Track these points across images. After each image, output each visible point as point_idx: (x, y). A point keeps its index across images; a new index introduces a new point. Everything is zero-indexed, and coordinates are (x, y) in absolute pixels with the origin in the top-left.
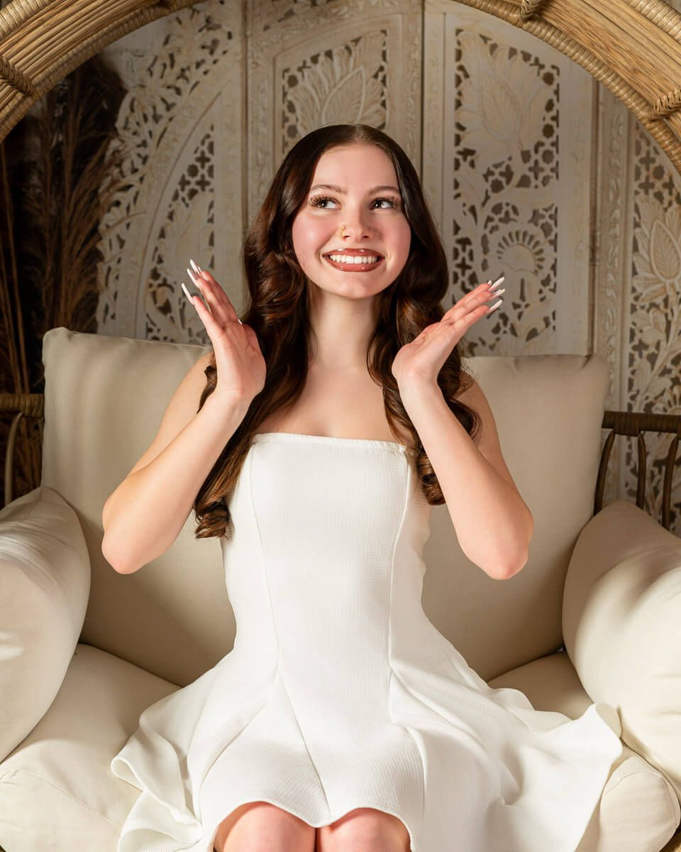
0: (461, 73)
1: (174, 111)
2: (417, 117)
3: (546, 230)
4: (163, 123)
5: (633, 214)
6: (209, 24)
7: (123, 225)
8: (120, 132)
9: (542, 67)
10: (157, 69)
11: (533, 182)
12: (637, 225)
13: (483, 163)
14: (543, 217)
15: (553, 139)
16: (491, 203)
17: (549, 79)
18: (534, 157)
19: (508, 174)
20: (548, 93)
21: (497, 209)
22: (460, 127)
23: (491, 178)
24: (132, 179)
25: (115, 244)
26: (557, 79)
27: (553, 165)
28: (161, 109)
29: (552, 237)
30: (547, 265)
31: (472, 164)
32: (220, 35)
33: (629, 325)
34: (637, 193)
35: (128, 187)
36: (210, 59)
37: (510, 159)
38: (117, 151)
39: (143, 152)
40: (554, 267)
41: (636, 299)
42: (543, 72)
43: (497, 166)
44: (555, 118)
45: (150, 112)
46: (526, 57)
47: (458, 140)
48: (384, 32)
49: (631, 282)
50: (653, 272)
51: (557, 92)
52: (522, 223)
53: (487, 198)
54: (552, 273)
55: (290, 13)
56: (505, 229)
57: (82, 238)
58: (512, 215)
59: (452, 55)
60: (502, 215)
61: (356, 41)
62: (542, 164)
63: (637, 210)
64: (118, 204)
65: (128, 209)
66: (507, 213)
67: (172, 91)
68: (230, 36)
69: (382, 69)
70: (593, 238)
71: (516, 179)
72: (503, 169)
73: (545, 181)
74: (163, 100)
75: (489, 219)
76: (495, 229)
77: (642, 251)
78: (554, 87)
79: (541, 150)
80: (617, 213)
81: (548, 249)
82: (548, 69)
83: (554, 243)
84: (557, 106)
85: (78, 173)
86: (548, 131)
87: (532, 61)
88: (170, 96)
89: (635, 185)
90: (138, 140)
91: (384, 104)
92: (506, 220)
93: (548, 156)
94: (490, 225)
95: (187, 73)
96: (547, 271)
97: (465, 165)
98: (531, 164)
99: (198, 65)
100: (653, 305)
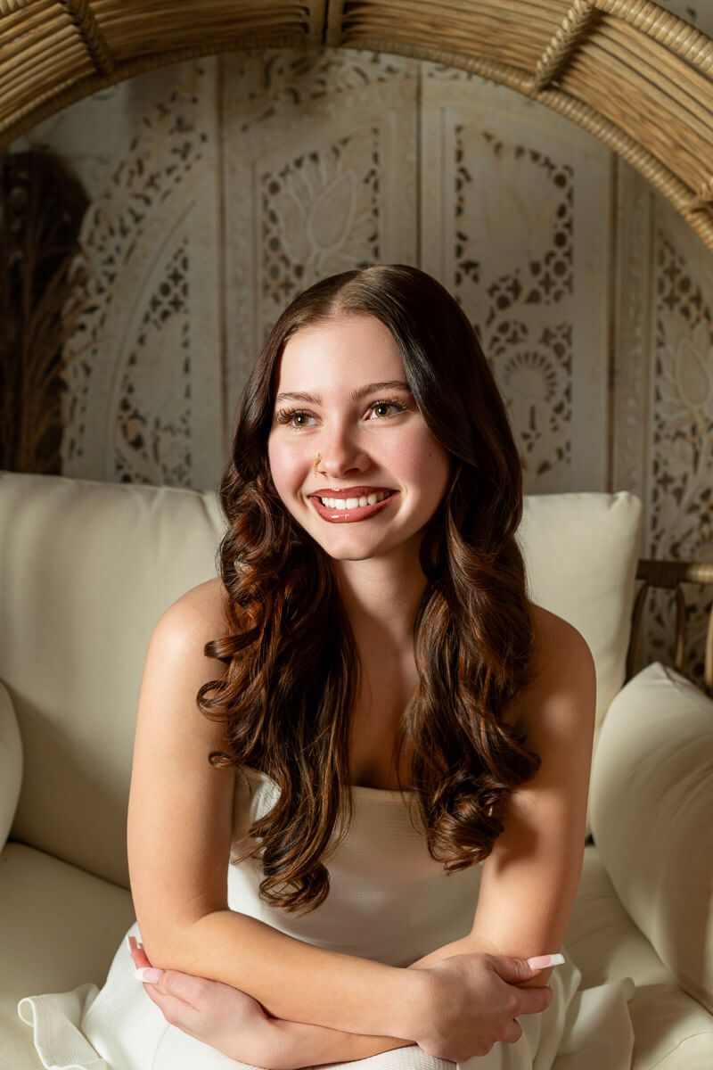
0: (462, 177)
1: (143, 224)
2: (413, 227)
3: (559, 351)
4: (131, 236)
5: (655, 333)
6: (181, 126)
7: (89, 351)
8: (85, 247)
9: (552, 167)
10: (124, 177)
11: (544, 297)
12: (661, 344)
13: (489, 275)
14: (554, 336)
15: (565, 249)
16: (497, 322)
17: (560, 181)
18: (545, 269)
19: (516, 289)
20: (560, 196)
21: (504, 328)
22: (462, 237)
23: (497, 294)
24: (97, 300)
25: (81, 371)
26: (570, 182)
27: (565, 277)
28: (129, 221)
29: (565, 358)
30: (560, 389)
31: (476, 278)
32: (193, 137)
33: (652, 457)
34: (660, 308)
35: (92, 309)
36: (182, 164)
37: (518, 271)
38: (80, 270)
39: (110, 269)
40: (568, 393)
41: (661, 426)
42: (554, 173)
43: (503, 279)
44: (568, 226)
45: (116, 225)
46: (535, 156)
47: (459, 251)
48: (375, 131)
49: (655, 408)
50: (678, 395)
51: (570, 196)
52: (531, 344)
53: (492, 316)
54: (565, 400)
55: (270, 113)
56: (512, 351)
57: (44, 365)
58: (520, 335)
59: (451, 155)
60: (509, 335)
61: (345, 142)
62: (553, 277)
63: (660, 326)
64: (82, 327)
65: (94, 333)
66: (515, 333)
67: (141, 202)
68: (204, 138)
69: (373, 173)
70: (612, 360)
71: (525, 293)
72: (510, 283)
73: (558, 296)
74: (131, 211)
75: (495, 340)
76: (501, 350)
77: (667, 374)
78: (566, 190)
79: (553, 262)
80: (639, 332)
81: (561, 372)
82: (559, 170)
83: (567, 365)
84: (570, 211)
85: (38, 293)
86: (560, 240)
87: (542, 160)
88: (139, 206)
89: (658, 300)
90: (104, 256)
91: (376, 212)
92: (514, 340)
93: (560, 269)
94: (497, 346)
95: (158, 181)
96: (559, 397)
97: (467, 279)
98: (541, 277)
99: (170, 171)
100: (679, 434)
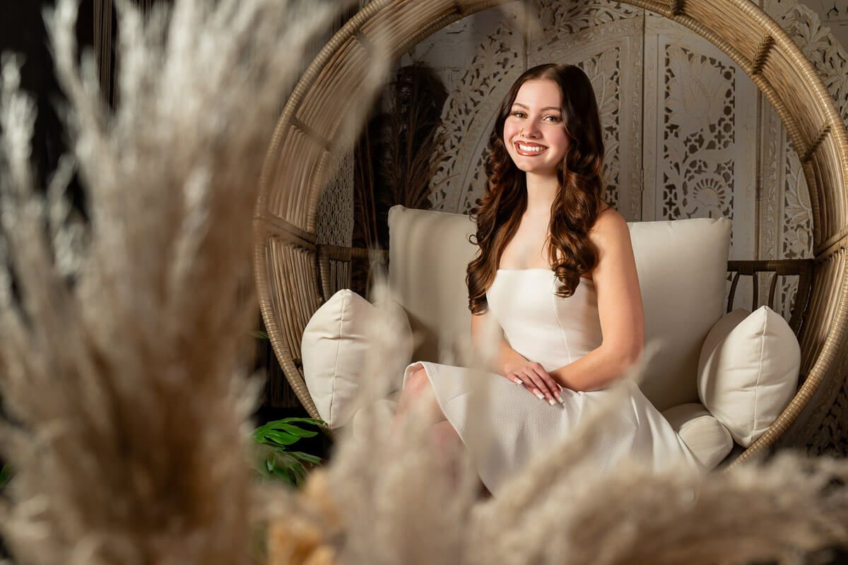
0: (669, 74)
1: (478, 107)
2: (639, 105)
3: (726, 177)
4: (471, 114)
5: (785, 165)
6: (502, 48)
7: (445, 184)
8: (444, 121)
9: (723, 68)
10: (468, 79)
11: (718, 145)
12: (788, 172)
13: (684, 134)
14: (724, 168)
15: (731, 116)
16: (689, 161)
17: (728, 76)
18: (718, 128)
19: (701, 141)
20: (727, 84)
21: (693, 164)
22: (668, 110)
23: (689, 144)
24: (451, 152)
25: (440, 196)
26: (733, 76)
27: (731, 133)
28: (470, 105)
29: (730, 182)
30: (727, 201)
31: (676, 135)
32: (510, 55)
33: (783, 240)
34: (788, 150)
35: (449, 158)
36: (502, 71)
37: (702, 130)
38: (441, 134)
39: (459, 134)
40: (731, 203)
41: (788, 222)
42: (724, 71)
43: (693, 135)
44: (732, 102)
45: (463, 108)
46: (713, 61)
47: (667, 119)
48: (618, 49)
49: (784, 210)
50: (798, 203)
51: (733, 84)
52: (710, 173)
53: (687, 157)
54: (730, 206)
55: (556, 39)
56: (698, 178)
57: (418, 192)
58: (703, 168)
59: (663, 62)
60: (697, 168)
61: (599, 55)
62: (723, 133)
63: (788, 162)
64: (441, 169)
65: (448, 172)
66: (700, 167)
67: (478, 93)
68: (516, 55)
69: (616, 73)
70: (758, 182)
71: (706, 144)
72: (697, 137)
73: (725, 145)
74: (472, 99)
75: (688, 171)
76: (692, 177)
77: (792, 190)
78: (732, 81)
79: (723, 124)
80: (775, 165)
81: (728, 190)
82: (727, 69)
83: (731, 186)
84: (733, 94)
85: (416, 149)
86: (727, 111)
87: (717, 64)
88: (477, 97)
89: (786, 145)
90: (455, 127)
91: (617, 97)
92: (699, 171)
93: (727, 128)
94: (688, 175)
95: (488, 81)
96: (727, 205)
97: (671, 136)
98: (716, 133)
99: (495, 76)
100: (799, 226)
